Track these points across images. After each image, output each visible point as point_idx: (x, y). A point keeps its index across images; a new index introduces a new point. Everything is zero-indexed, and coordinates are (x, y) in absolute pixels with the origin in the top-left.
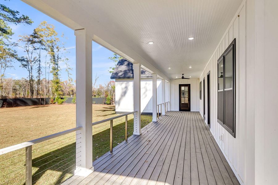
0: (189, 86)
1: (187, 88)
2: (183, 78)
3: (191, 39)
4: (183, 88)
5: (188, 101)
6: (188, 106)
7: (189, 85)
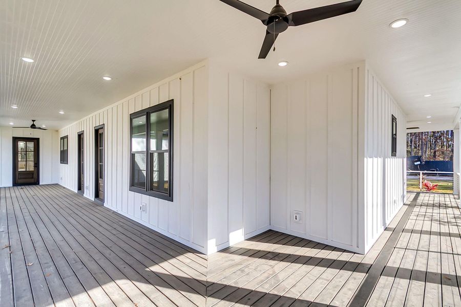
0: (36, 141)
1: (31, 145)
2: (33, 126)
3: (107, 79)
4: (21, 144)
5: (35, 166)
6: (35, 176)
7: (38, 140)
